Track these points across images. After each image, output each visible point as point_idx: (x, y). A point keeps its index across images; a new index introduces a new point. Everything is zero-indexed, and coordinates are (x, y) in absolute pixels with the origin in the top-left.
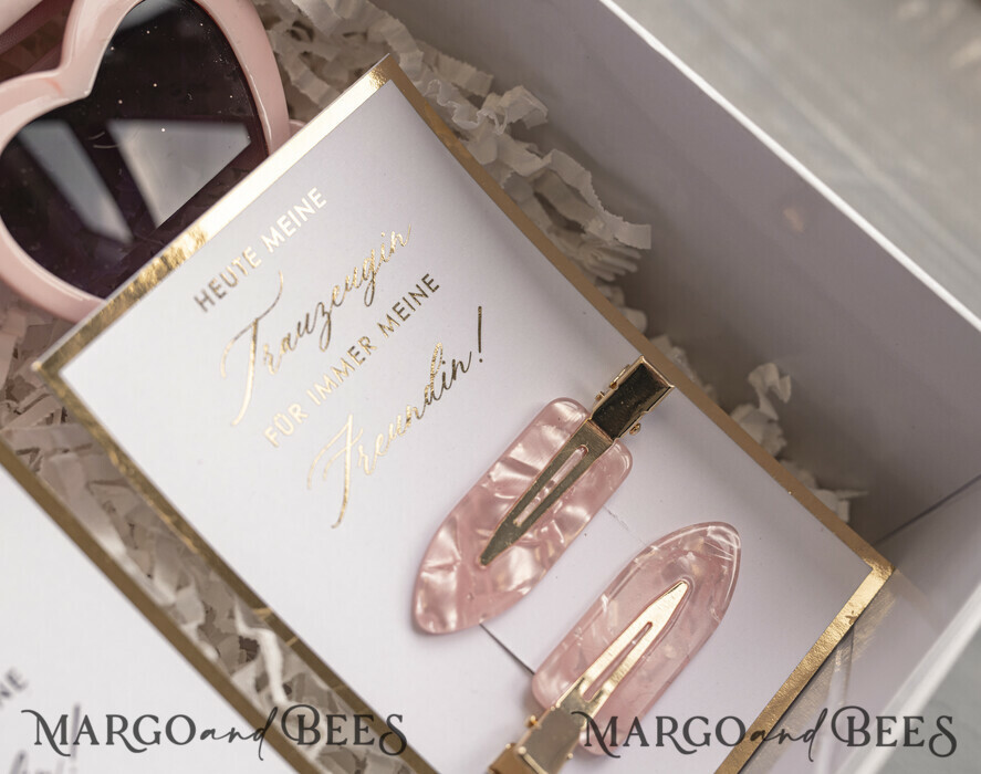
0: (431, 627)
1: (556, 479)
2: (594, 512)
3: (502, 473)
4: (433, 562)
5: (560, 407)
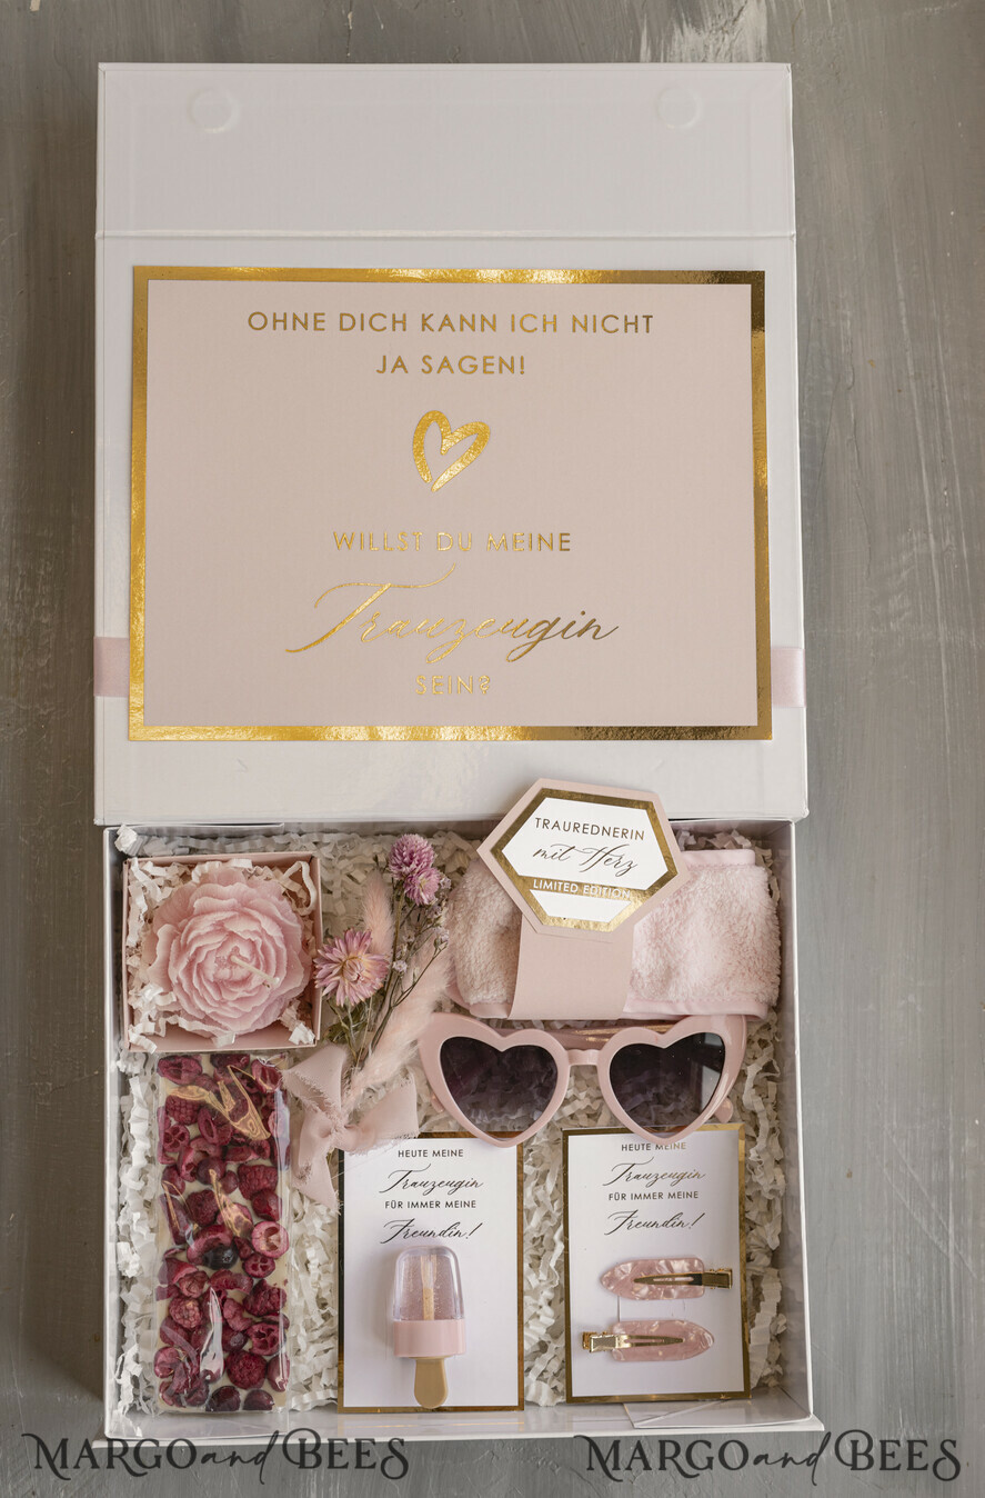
0: (605, 1283)
1: (677, 1279)
2: (678, 1297)
3: (662, 1262)
4: (621, 1268)
5: (696, 1262)
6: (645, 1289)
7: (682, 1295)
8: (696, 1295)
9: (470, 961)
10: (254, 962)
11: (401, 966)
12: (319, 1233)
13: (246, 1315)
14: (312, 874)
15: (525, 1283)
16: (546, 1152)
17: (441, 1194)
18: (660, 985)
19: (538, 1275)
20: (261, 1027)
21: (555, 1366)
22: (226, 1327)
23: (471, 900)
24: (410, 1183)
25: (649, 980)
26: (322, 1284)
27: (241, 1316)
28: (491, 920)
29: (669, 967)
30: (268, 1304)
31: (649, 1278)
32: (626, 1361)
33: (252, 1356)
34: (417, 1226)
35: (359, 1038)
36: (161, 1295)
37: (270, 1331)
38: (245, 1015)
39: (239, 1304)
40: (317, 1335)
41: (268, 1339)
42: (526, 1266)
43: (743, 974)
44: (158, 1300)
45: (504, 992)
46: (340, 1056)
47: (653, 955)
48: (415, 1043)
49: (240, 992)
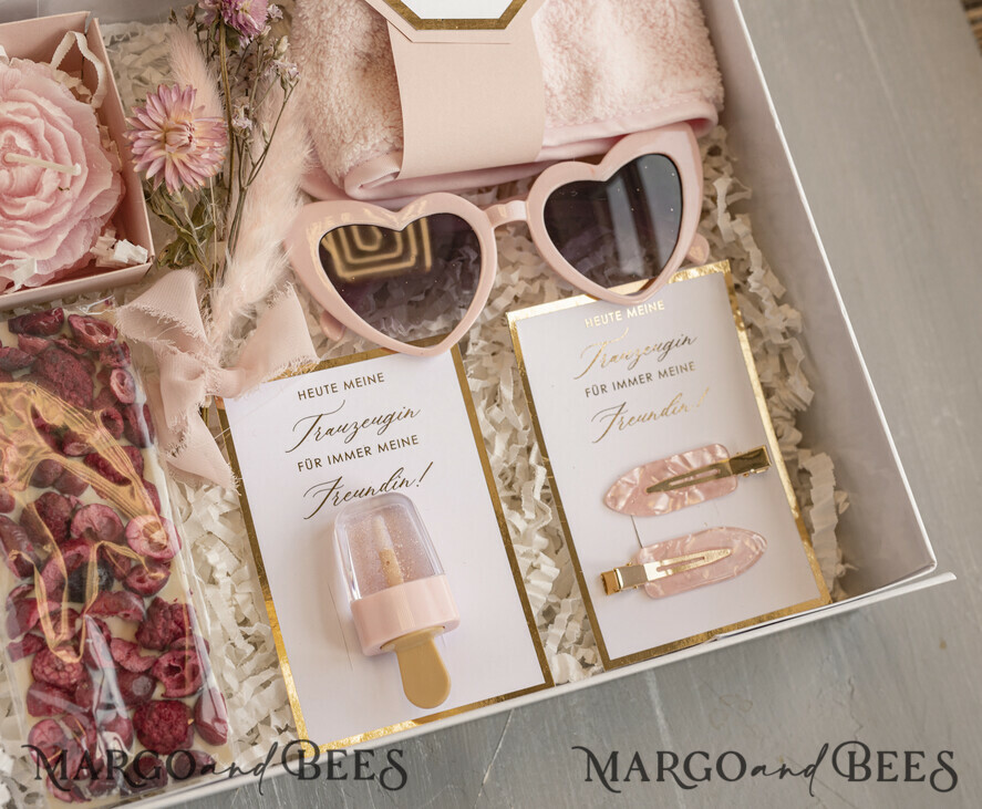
0: (610, 504)
1: (698, 476)
2: (707, 499)
3: (676, 459)
4: (626, 479)
5: (718, 448)
6: (662, 501)
7: (709, 494)
8: (729, 490)
9: (331, 111)
10: (39, 157)
11: (241, 122)
12: (219, 529)
13: (144, 653)
14: (92, 46)
15: (511, 530)
16: (488, 362)
17: (369, 437)
18: (580, 99)
19: (522, 513)
20: (69, 261)
21: (575, 629)
22: (122, 672)
23: (313, 29)
24: (323, 431)
25: (564, 97)
26: (240, 598)
27: (138, 655)
28: (346, 45)
29: (586, 72)
30: (173, 626)
31: (666, 482)
32: (667, 595)
33: (168, 702)
34: (349, 485)
35: (208, 250)
36: (14, 653)
37: (183, 661)
38: (44, 238)
39: (131, 643)
40: (248, 667)
41: (187, 673)
42: (504, 507)
43: (676, 74)
44: (13, 659)
45: (387, 134)
46: (189, 278)
47: (561, 61)
48: (282, 248)
49: (31, 204)
